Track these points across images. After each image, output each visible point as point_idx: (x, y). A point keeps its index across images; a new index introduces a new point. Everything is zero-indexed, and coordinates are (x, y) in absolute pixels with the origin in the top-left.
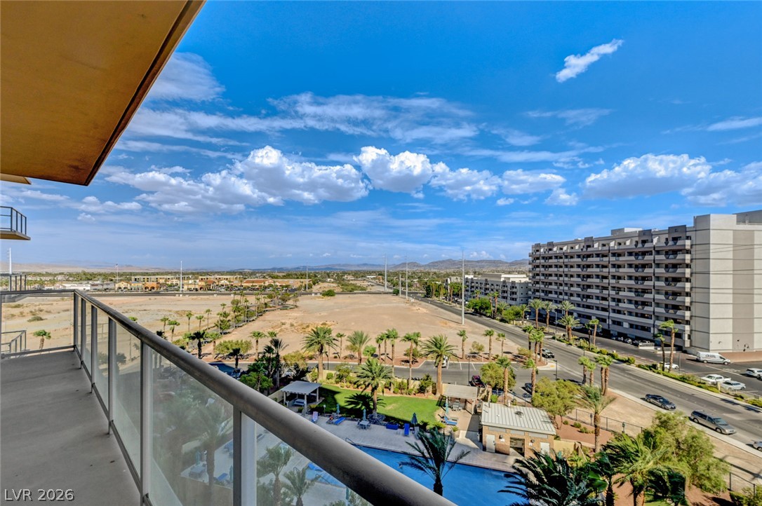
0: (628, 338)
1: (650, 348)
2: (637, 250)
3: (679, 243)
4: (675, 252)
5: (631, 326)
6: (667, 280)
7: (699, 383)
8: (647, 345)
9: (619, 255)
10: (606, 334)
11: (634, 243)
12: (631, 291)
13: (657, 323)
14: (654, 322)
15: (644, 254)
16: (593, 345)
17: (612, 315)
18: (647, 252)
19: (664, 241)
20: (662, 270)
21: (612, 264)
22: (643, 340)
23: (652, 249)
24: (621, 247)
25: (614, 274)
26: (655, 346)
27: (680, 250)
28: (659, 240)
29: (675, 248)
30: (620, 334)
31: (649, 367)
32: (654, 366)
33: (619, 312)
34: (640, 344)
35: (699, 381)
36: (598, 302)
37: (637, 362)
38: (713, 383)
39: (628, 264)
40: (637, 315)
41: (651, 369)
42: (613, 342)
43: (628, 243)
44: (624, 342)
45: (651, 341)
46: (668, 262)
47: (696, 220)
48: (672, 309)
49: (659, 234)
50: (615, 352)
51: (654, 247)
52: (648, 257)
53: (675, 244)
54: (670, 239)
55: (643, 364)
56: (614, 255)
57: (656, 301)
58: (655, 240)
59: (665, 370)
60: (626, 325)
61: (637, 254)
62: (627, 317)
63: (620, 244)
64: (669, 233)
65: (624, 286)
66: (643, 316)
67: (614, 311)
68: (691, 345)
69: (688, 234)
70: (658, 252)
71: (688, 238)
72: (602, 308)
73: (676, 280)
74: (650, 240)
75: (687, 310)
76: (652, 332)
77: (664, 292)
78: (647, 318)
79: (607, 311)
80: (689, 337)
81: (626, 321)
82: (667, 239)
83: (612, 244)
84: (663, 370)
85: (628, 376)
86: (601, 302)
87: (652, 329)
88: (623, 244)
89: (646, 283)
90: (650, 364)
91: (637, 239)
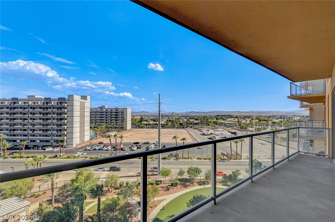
0: (39, 147)
1: (51, 149)
2: (44, 106)
3: (63, 104)
4: (61, 108)
5: (41, 141)
6: (57, 119)
7: (74, 157)
8: (49, 148)
9: (34, 108)
10: (27, 147)
11: (42, 103)
12: (40, 125)
13: (54, 138)
14: (52, 137)
15: (47, 108)
16: (22, 155)
17: (30, 137)
18: (49, 107)
19: (56, 103)
20: (55, 115)
21: (30, 113)
22: (47, 146)
23: (51, 106)
24: (36, 104)
25: (31, 117)
26: (53, 147)
27: (63, 107)
28: (54, 103)
29: (61, 106)
30: (34, 146)
31: (54, 157)
32: (56, 156)
33: (34, 136)
34: (46, 148)
35: (73, 156)
36: (21, 132)
37: (48, 156)
38: (78, 156)
39: (39, 113)
40: (43, 136)
41: (55, 158)
42: (32, 150)
43: (39, 103)
44: (37, 149)
45: (51, 146)
46: (58, 112)
47: (69, 96)
48: (60, 131)
49: (54, 100)
50: (36, 155)
51: (52, 106)
52: (49, 110)
53: (61, 105)
54: (59, 103)
55: (51, 156)
56: (31, 108)
57: (53, 129)
58: (53, 103)
59: (61, 156)
60: (38, 141)
61: (43, 108)
62: (38, 137)
63: (34, 103)
64: (58, 100)
65: (37, 123)
66: (46, 136)
67: (31, 135)
68: (67, 144)
69: (66, 101)
70: (54, 108)
71: (66, 103)
72: (23, 135)
73: (61, 119)
74: (50, 102)
75: (65, 131)
76: (51, 142)
77: (56, 124)
78: (48, 136)
79: (27, 136)
80: (66, 141)
81: (38, 139)
82: (57, 103)
83: (30, 103)
84: (60, 156)
85: (46, 164)
86: (23, 132)
87: (51, 141)
88: (36, 103)
89: (49, 121)
90: (54, 156)
91: (44, 101)
